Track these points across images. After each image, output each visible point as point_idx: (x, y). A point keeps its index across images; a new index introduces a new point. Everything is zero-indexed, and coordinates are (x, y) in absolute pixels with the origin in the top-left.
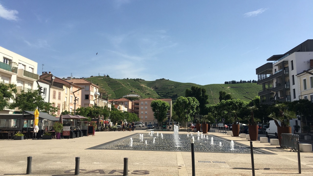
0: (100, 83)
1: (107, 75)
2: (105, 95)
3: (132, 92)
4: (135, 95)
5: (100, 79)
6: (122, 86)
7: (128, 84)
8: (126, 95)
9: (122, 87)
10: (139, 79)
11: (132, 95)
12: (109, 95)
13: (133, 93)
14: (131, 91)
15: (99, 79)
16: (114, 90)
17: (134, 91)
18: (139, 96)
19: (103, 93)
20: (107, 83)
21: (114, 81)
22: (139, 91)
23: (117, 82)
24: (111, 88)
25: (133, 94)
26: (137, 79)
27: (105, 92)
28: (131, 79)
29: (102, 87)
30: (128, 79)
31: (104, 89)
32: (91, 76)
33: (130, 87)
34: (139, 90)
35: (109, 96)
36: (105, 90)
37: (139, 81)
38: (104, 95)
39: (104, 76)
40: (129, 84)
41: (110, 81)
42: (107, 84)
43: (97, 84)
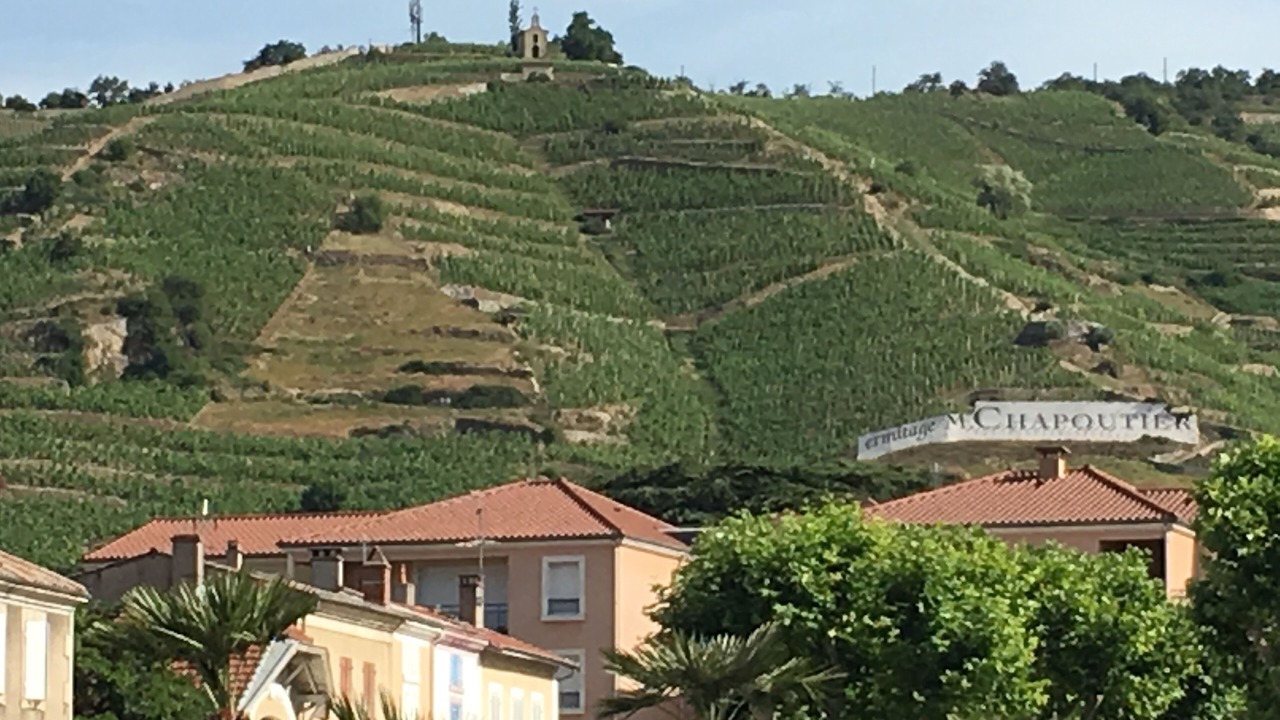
0: (413, 189)
1: (581, 19)
2: (508, 416)
3: (1051, 352)
4: (1095, 408)
5: (428, 95)
6: (866, 237)
7: (990, 197)
8: (933, 412)
9: (853, 246)
10: (1229, 82)
11: (1049, 409)
12: (593, 424)
13: (1075, 362)
14: (1035, 337)
15: (399, 95)
16: (686, 323)
17: (1093, 340)
18: (1187, 434)
19: (461, 383)
20: (565, 183)
21: (696, 131)
22: (1222, 319)
23: (754, 146)
24: (638, 270)
25: (1071, 388)
26: (1192, 79)
27: (501, 357)
28: (1064, 83)
29: (452, 271)
30: (999, 81)
31: (490, 305)
32: (266, 57)
33: (1014, 247)
34: (1220, 304)
35: (577, 436)
36: (504, 317)
37: (1227, 129)
38: (492, 414)
39: (517, 37)
40: (1013, 178)
41: (612, 128)
42: (554, 198)
43: (358, 205)
